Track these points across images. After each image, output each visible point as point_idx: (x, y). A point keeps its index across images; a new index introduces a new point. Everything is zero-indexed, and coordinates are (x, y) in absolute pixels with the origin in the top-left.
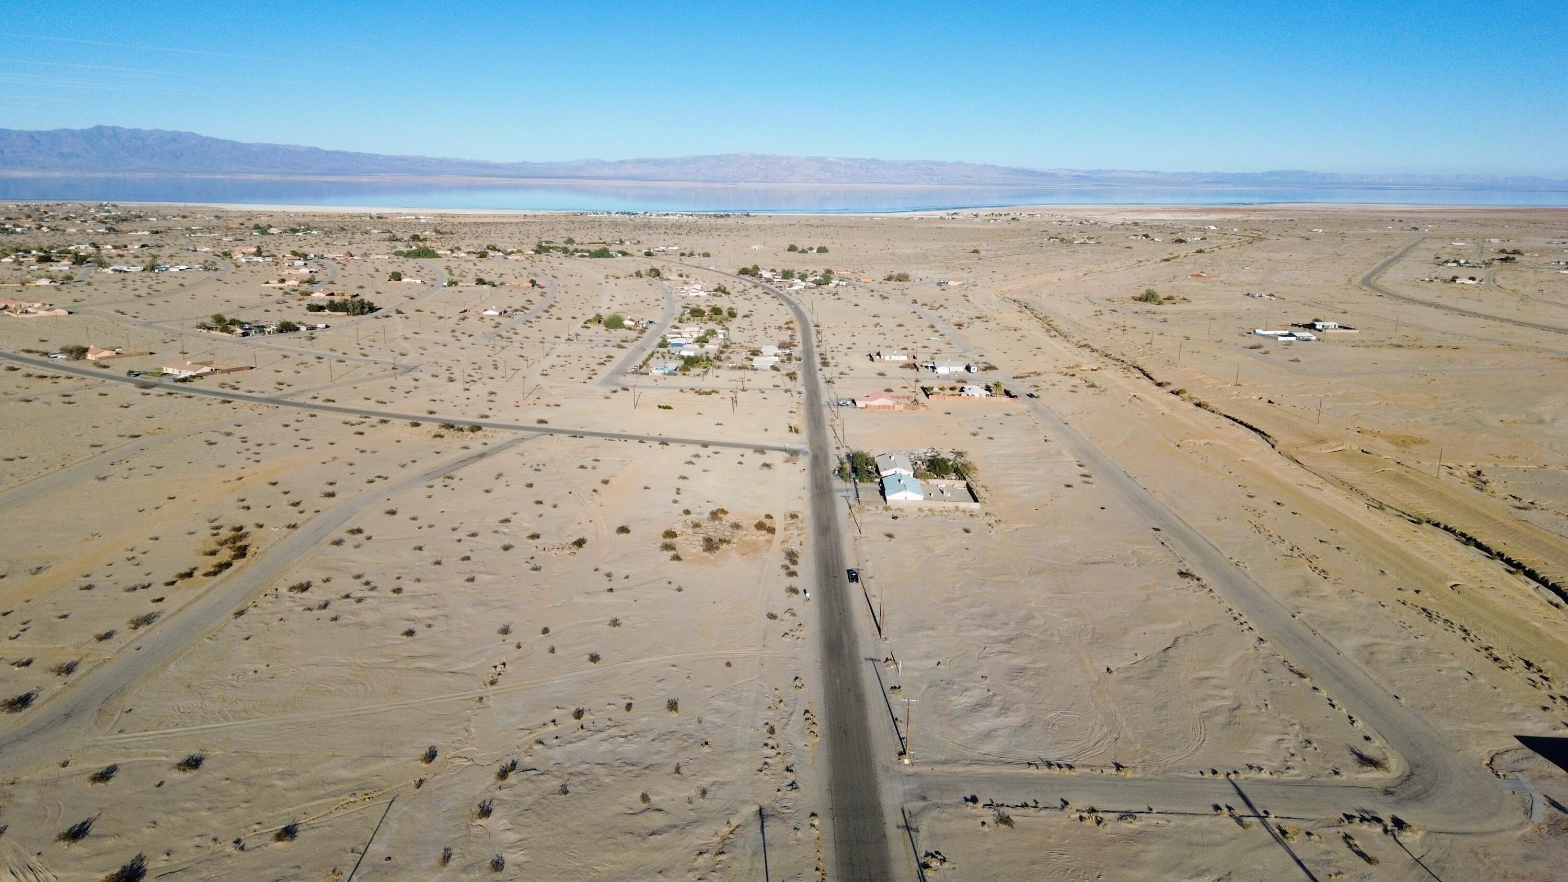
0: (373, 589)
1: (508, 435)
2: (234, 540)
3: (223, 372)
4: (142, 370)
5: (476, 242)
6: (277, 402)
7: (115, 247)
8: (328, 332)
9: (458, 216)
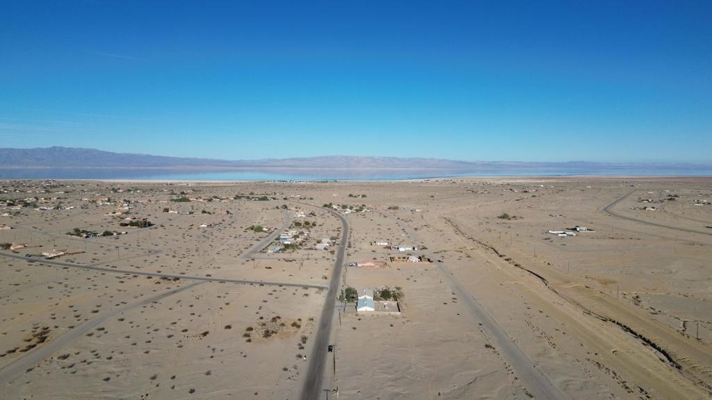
0: (99, 357)
1: (190, 282)
2: (42, 334)
3: (70, 254)
4: (32, 253)
5: (209, 195)
6: (89, 268)
7: (45, 199)
8: (126, 235)
9: (207, 183)
